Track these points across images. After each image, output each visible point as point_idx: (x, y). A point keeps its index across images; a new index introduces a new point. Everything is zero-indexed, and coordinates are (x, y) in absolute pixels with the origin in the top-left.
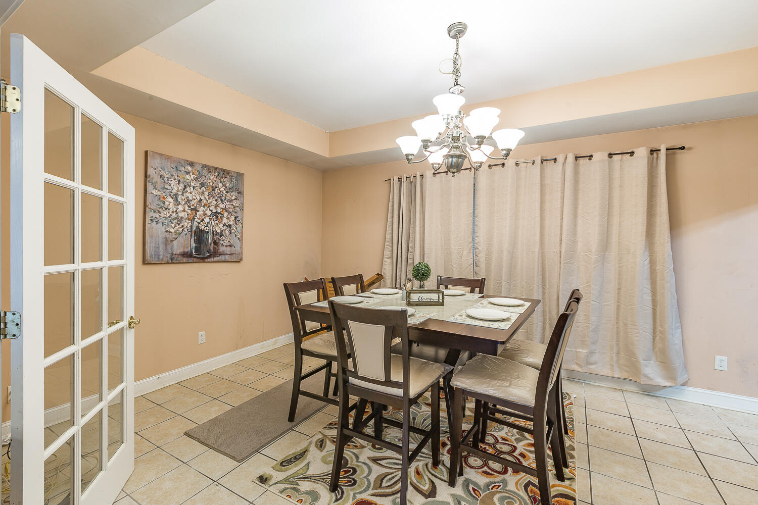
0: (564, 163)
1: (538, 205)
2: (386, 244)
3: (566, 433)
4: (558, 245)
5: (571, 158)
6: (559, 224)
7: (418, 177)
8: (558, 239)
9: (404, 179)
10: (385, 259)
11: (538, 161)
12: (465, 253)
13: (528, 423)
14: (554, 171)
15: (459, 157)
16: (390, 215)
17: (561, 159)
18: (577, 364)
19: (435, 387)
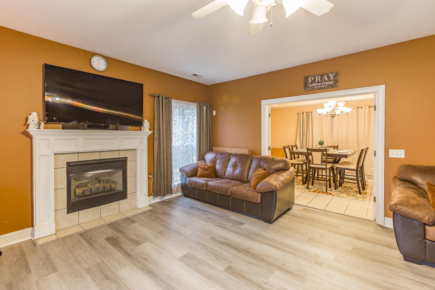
0: (365, 109)
1: (356, 122)
2: (297, 135)
3: (366, 186)
4: (363, 135)
5: (367, 107)
6: (364, 128)
7: (310, 113)
8: (363, 133)
9: (305, 113)
10: (297, 141)
11: (356, 108)
12: (329, 138)
13: (355, 181)
14: (361, 111)
15: (334, 114)
16: (299, 126)
17: (364, 107)
18: (371, 173)
19: (331, 167)
